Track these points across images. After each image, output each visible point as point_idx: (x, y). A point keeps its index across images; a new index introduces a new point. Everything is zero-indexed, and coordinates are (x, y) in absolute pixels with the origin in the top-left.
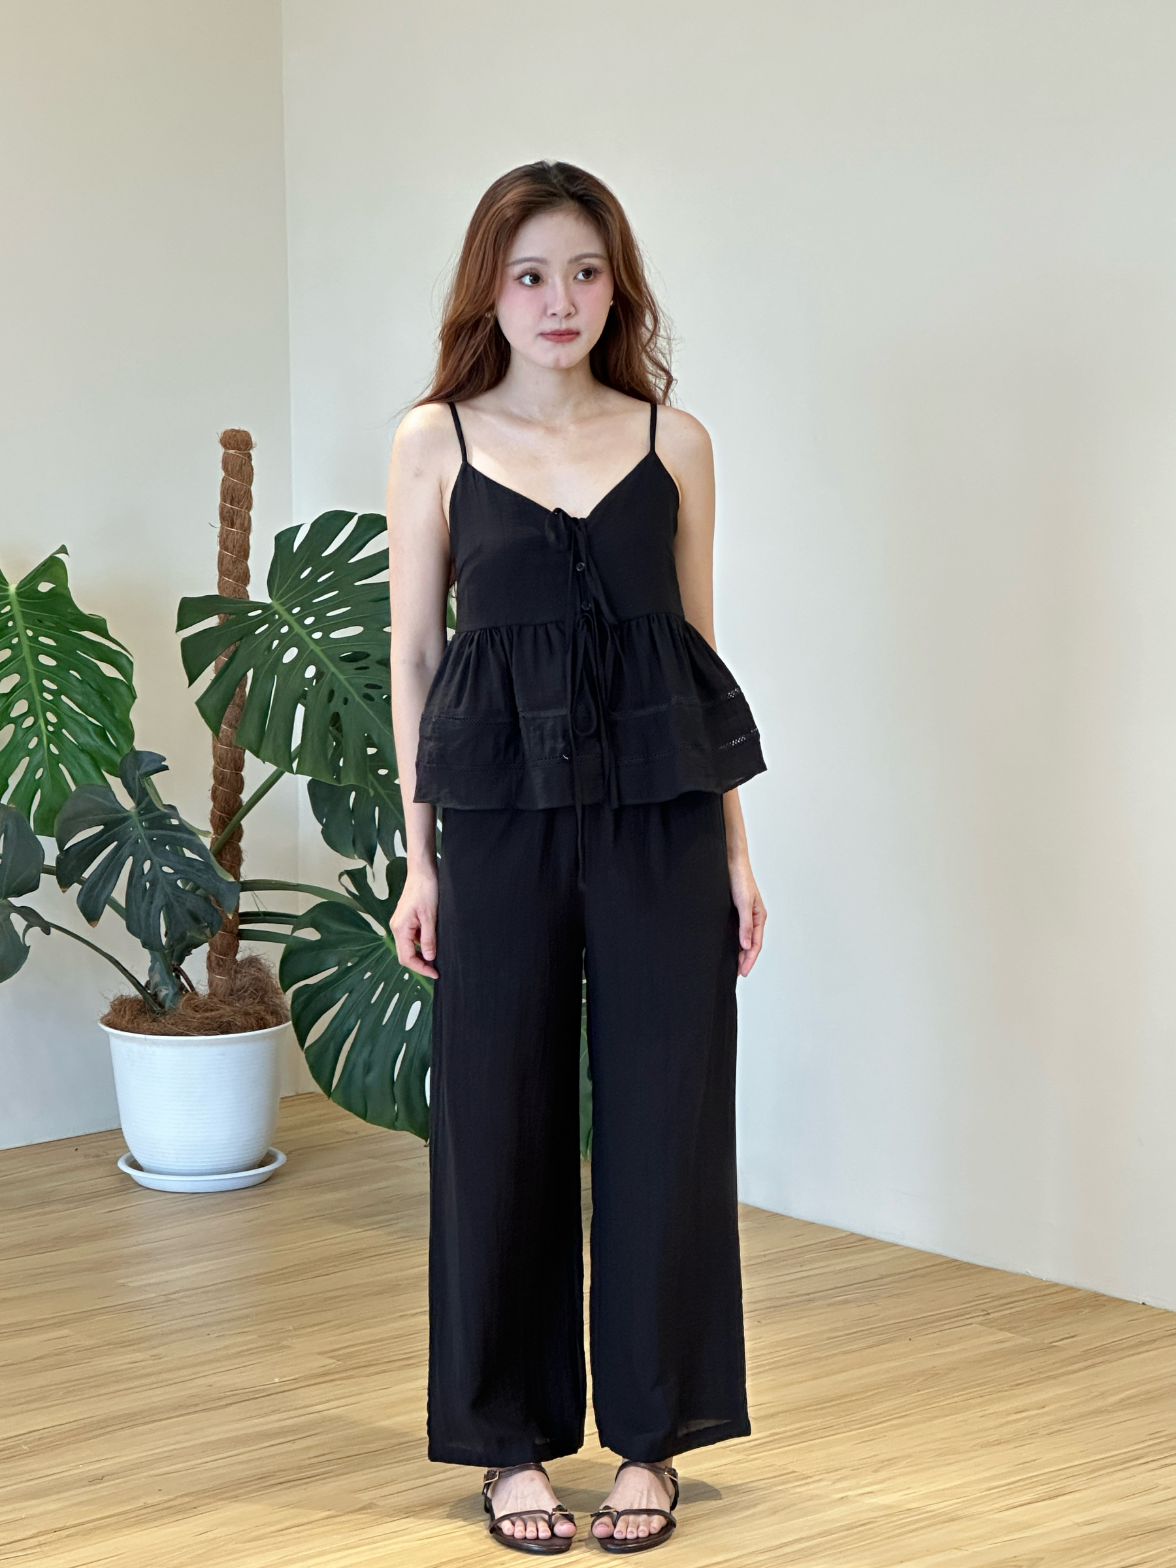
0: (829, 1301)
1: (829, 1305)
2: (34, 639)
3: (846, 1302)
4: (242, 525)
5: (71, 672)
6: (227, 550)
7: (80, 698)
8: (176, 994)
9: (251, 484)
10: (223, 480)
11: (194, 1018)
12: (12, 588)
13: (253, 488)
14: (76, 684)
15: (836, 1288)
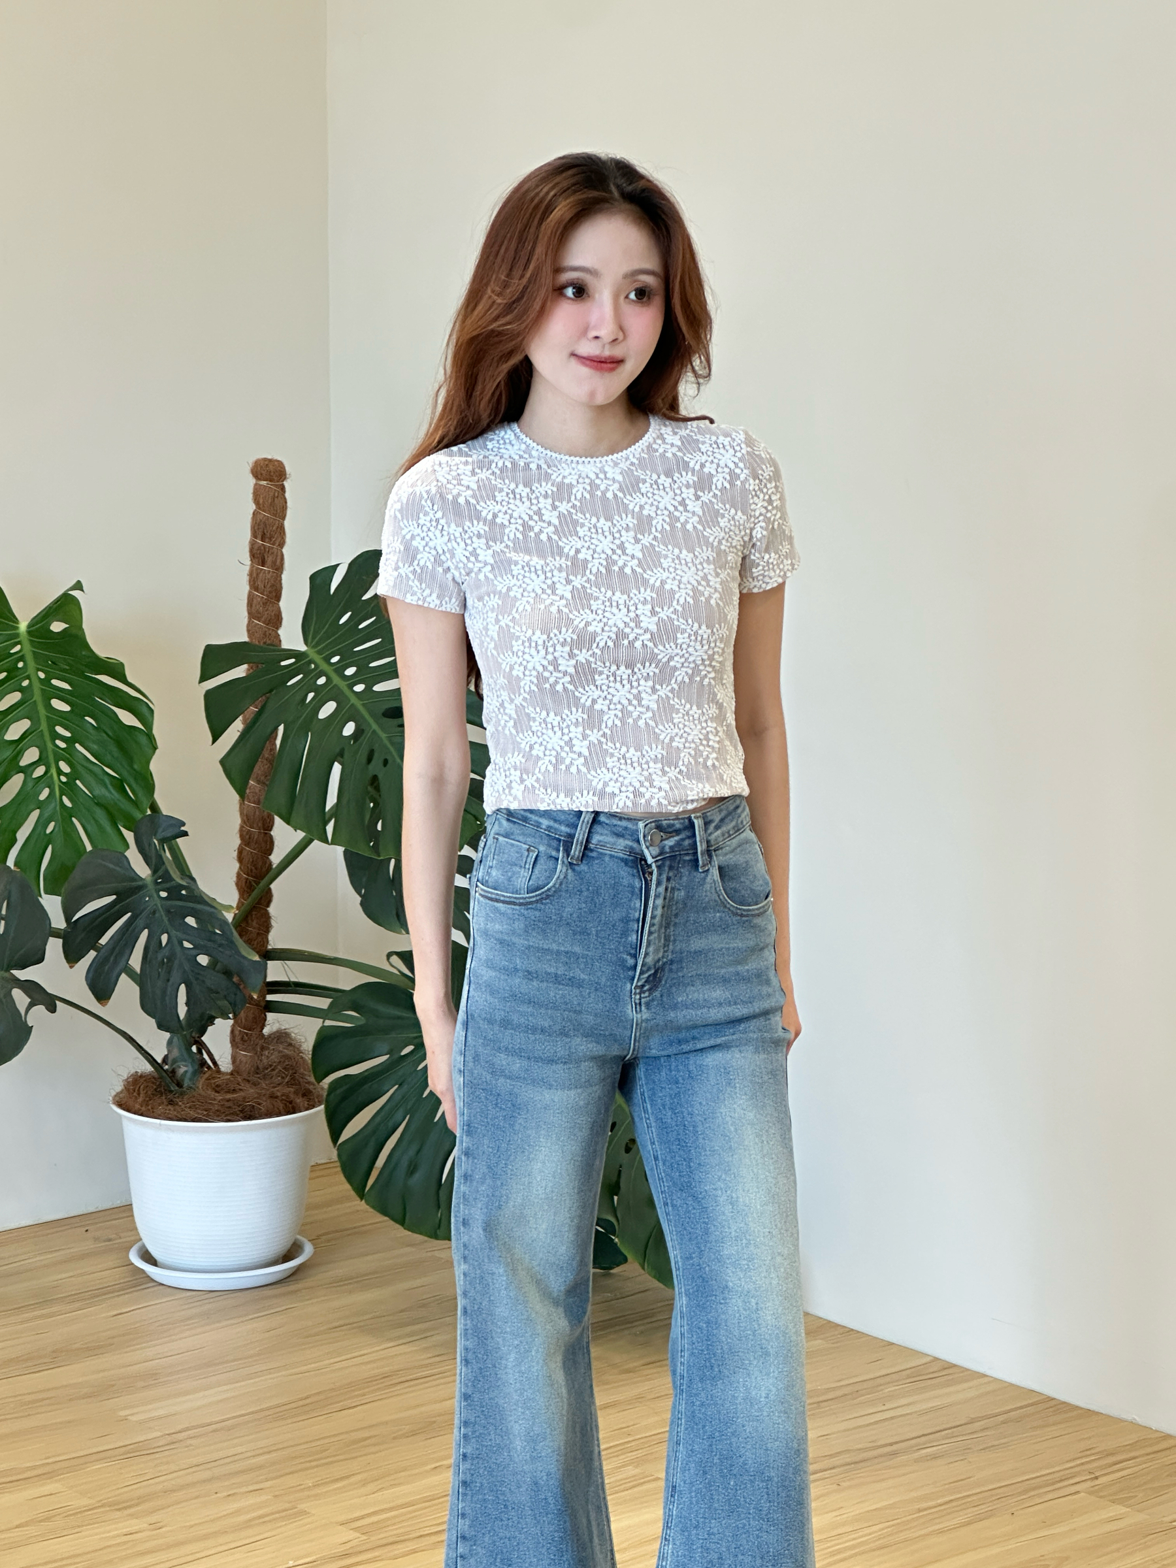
0: (916, 1455)
1: (916, 1461)
2: (46, 682)
3: (935, 1457)
4: (274, 563)
5: (87, 718)
6: (257, 589)
7: (95, 747)
8: (195, 1073)
9: (284, 518)
10: (254, 513)
11: (215, 1100)
12: (23, 626)
13: (287, 523)
14: (91, 731)
15: (924, 1435)
